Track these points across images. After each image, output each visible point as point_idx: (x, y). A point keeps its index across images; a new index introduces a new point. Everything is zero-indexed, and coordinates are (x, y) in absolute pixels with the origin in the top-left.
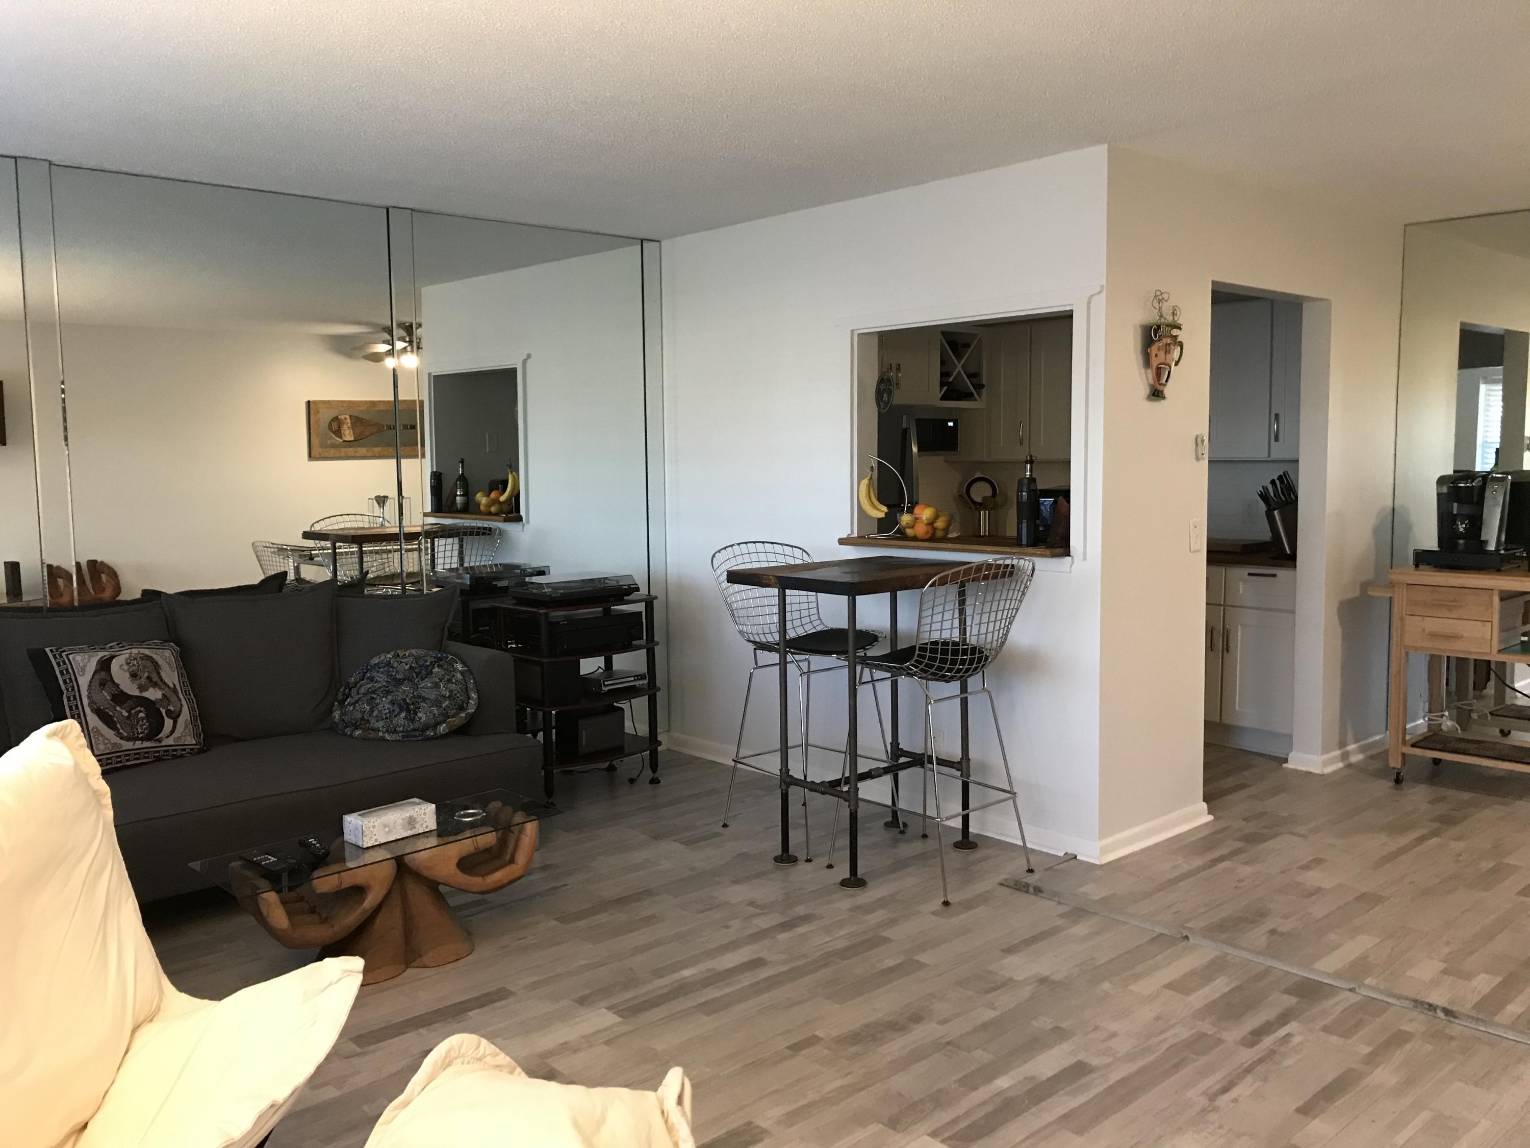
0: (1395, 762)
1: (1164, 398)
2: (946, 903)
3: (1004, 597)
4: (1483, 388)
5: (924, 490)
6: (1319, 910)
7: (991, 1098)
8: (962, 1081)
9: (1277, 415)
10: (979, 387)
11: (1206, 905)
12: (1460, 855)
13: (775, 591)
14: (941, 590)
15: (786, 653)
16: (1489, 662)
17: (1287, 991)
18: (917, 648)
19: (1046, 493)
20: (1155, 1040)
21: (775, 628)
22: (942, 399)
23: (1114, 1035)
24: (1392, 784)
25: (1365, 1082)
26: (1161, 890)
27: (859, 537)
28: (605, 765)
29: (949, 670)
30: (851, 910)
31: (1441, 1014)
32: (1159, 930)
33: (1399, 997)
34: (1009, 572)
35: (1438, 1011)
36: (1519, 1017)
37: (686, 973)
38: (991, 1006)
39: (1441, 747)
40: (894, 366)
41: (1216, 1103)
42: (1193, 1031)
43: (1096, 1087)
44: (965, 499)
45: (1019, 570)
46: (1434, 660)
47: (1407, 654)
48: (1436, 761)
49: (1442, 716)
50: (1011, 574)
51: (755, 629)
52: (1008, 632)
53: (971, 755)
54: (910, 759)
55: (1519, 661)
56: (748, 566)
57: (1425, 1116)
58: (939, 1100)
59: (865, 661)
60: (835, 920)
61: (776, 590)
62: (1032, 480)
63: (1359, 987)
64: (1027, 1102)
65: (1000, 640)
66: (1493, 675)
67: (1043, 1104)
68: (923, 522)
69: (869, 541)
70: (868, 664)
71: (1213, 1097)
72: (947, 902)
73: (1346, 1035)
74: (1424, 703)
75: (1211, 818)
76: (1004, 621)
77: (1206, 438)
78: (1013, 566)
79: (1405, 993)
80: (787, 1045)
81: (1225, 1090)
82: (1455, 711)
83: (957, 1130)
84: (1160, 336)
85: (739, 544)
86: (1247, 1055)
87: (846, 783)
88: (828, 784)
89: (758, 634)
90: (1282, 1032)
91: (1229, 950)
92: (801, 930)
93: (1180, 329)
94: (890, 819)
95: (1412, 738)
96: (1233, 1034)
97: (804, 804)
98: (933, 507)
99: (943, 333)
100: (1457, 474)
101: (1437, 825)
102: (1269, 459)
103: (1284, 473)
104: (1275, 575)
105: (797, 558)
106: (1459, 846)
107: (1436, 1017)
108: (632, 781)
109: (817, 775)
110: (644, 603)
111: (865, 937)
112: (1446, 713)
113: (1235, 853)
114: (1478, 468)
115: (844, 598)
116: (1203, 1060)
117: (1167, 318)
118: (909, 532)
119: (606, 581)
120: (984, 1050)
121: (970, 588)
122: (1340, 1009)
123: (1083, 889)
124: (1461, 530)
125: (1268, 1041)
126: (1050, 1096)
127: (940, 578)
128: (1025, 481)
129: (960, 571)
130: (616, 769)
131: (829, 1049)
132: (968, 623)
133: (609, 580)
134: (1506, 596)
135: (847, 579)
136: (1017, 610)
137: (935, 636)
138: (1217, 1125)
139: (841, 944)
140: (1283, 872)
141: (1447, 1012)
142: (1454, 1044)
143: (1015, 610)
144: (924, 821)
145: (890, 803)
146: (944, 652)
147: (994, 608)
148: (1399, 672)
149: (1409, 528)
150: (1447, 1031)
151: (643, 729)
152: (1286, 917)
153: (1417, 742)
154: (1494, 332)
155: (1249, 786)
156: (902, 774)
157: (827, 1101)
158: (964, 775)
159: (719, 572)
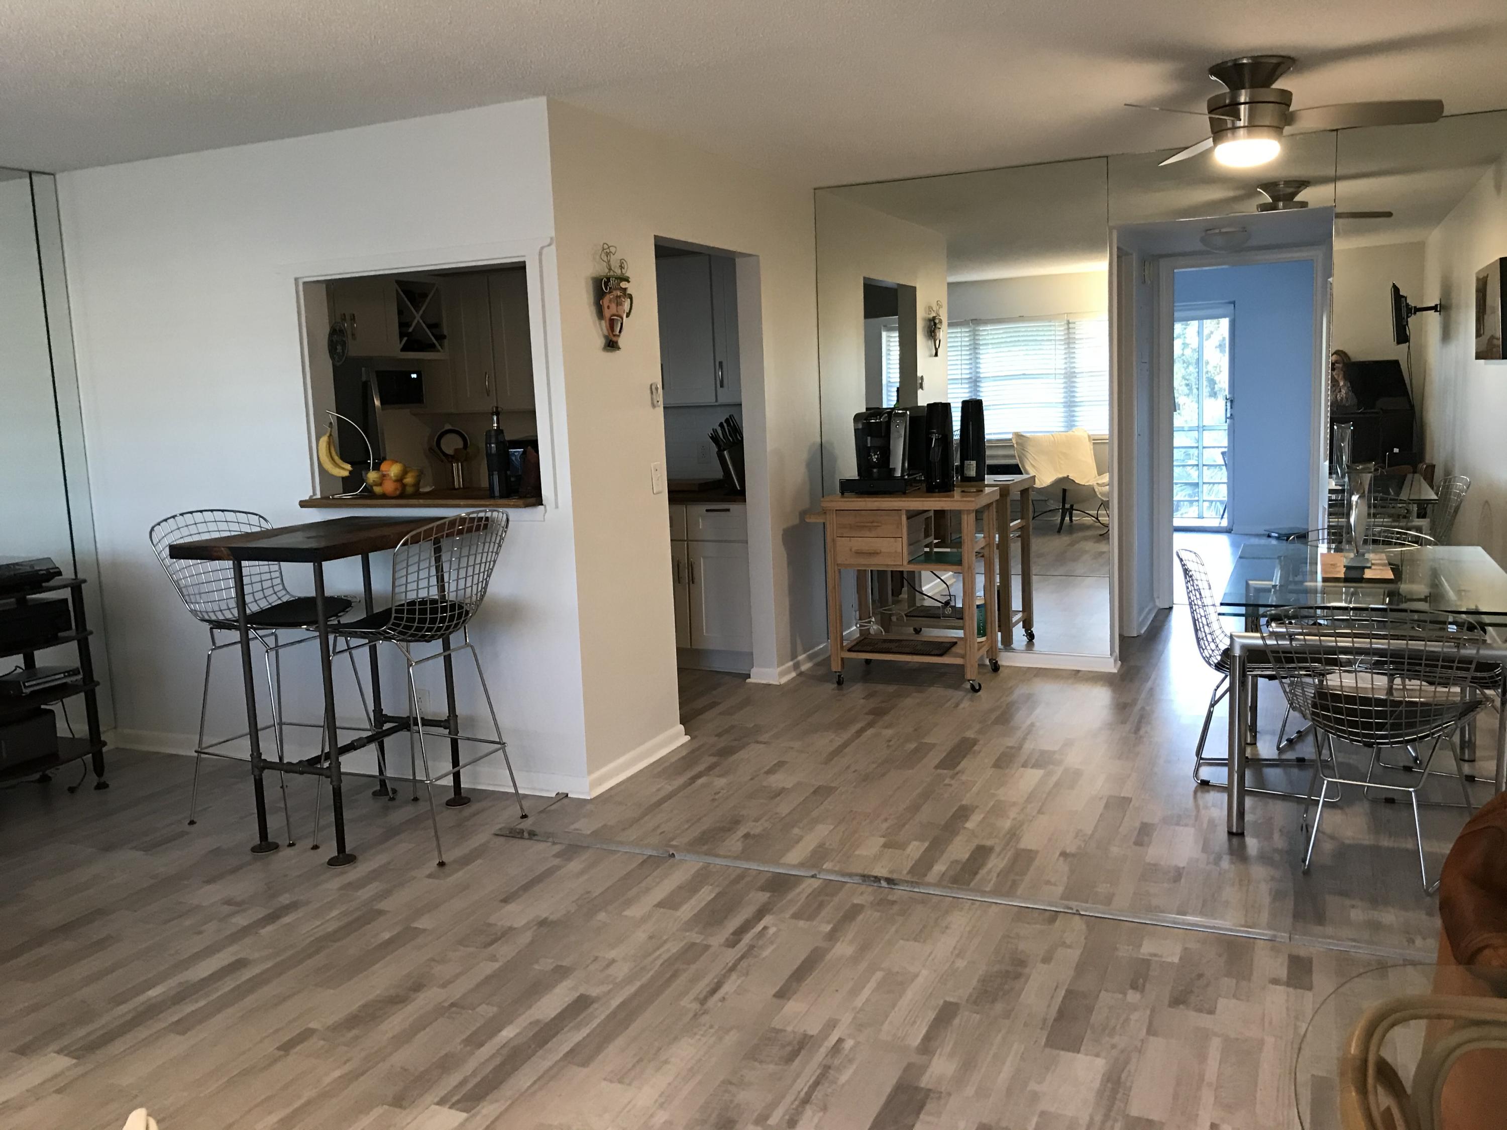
0: (836, 666)
1: (619, 348)
2: (442, 864)
3: (480, 551)
4: (884, 334)
5: (389, 447)
6: (784, 808)
7: (498, 1050)
8: (468, 1041)
9: (721, 363)
10: (441, 338)
11: (687, 821)
12: (890, 741)
13: (229, 564)
14: (415, 548)
15: (247, 629)
16: (902, 572)
17: (762, 889)
18: (393, 611)
19: (516, 444)
20: (650, 959)
21: (233, 604)
22: (403, 350)
23: (613, 961)
24: (836, 685)
25: (828, 957)
26: (647, 815)
27: (322, 498)
28: (37, 776)
29: (429, 630)
30: (341, 889)
31: (884, 884)
32: (649, 852)
33: (850, 875)
34: (484, 525)
35: (882, 882)
36: (944, 874)
37: (152, 993)
38: (493, 958)
39: (870, 648)
40: (348, 317)
41: (706, 1007)
42: (682, 944)
43: (600, 1014)
44: (435, 451)
45: (493, 521)
46: (861, 575)
47: (840, 571)
48: (868, 662)
49: (870, 622)
50: (486, 526)
51: (209, 607)
52: (487, 584)
53: (458, 711)
54: (395, 724)
55: (925, 570)
56: (196, 538)
57: (879, 975)
58: (445, 1064)
59: (339, 630)
60: (325, 901)
61: (231, 562)
62: (499, 431)
63: (819, 873)
64: (533, 1046)
65: (479, 594)
66: (905, 583)
67: (549, 1045)
68: (391, 479)
69: (333, 502)
70: (341, 632)
71: (703, 1001)
72: (443, 862)
73: (811, 918)
74: (856, 611)
75: (688, 738)
76: (482, 575)
77: (660, 386)
78: (487, 519)
79: (854, 871)
80: (278, 1045)
81: (713, 991)
82: (879, 616)
83: (464, 1092)
84: (610, 288)
85: (182, 514)
86: (731, 955)
87: (326, 760)
88: (306, 763)
89: (214, 612)
90: (759, 927)
91: (710, 860)
92: (287, 920)
93: (629, 282)
94: (378, 788)
95: (848, 644)
96: (717, 939)
97: (282, 787)
98: (400, 463)
99: (398, 282)
100: (869, 412)
101: (871, 717)
102: (717, 404)
103: (730, 416)
104: (728, 510)
105: (252, 526)
106: (889, 732)
107: (881, 887)
108: (72, 790)
109: (292, 756)
110: (70, 589)
111: (358, 914)
112: (873, 619)
113: (710, 768)
114: (885, 406)
115: (309, 566)
116: (693, 967)
117: (616, 271)
118: (377, 489)
119: (17, 567)
120: (488, 1004)
121: (445, 543)
122: (804, 896)
123: (576, 826)
124: (875, 460)
125: (747, 938)
126: (554, 1036)
127: (412, 537)
128: (493, 433)
129: (432, 528)
130: (50, 778)
131: (324, 1039)
132: (446, 579)
133: (22, 565)
134: (912, 515)
135: (313, 544)
136: (495, 562)
137: (412, 596)
138: (708, 1025)
139: (331, 927)
140: (752, 779)
141: (889, 881)
142: (896, 908)
143: (492, 563)
144: (415, 786)
145: (376, 772)
146: (423, 612)
147: (471, 563)
148: (834, 588)
149: (833, 459)
150: (890, 897)
151: (82, 729)
152: (756, 820)
153: (852, 647)
154: (889, 286)
155: (720, 703)
156: (387, 741)
157: (325, 1095)
158: (452, 733)
159: (160, 547)
